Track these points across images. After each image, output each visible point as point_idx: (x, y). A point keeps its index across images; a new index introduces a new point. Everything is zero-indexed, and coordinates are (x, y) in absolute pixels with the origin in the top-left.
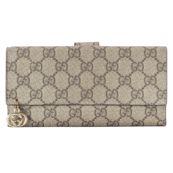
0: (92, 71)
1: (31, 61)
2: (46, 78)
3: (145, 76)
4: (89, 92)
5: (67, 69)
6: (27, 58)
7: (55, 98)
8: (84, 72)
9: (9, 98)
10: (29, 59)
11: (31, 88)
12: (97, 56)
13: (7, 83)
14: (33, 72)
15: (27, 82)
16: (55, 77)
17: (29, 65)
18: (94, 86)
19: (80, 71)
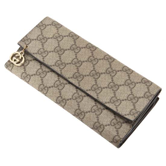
0: (95, 65)
1: (58, 31)
2: (58, 48)
3: (131, 93)
4: (82, 76)
5: (78, 53)
6: (57, 28)
7: (53, 64)
8: (88, 62)
9: (23, 41)
10: (58, 29)
11: (43, 47)
12: (106, 59)
13: (30, 33)
14: (53, 39)
15: (43, 42)
16: (66, 52)
17: (55, 33)
18: (88, 75)
19: (86, 59)
